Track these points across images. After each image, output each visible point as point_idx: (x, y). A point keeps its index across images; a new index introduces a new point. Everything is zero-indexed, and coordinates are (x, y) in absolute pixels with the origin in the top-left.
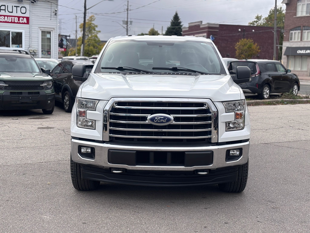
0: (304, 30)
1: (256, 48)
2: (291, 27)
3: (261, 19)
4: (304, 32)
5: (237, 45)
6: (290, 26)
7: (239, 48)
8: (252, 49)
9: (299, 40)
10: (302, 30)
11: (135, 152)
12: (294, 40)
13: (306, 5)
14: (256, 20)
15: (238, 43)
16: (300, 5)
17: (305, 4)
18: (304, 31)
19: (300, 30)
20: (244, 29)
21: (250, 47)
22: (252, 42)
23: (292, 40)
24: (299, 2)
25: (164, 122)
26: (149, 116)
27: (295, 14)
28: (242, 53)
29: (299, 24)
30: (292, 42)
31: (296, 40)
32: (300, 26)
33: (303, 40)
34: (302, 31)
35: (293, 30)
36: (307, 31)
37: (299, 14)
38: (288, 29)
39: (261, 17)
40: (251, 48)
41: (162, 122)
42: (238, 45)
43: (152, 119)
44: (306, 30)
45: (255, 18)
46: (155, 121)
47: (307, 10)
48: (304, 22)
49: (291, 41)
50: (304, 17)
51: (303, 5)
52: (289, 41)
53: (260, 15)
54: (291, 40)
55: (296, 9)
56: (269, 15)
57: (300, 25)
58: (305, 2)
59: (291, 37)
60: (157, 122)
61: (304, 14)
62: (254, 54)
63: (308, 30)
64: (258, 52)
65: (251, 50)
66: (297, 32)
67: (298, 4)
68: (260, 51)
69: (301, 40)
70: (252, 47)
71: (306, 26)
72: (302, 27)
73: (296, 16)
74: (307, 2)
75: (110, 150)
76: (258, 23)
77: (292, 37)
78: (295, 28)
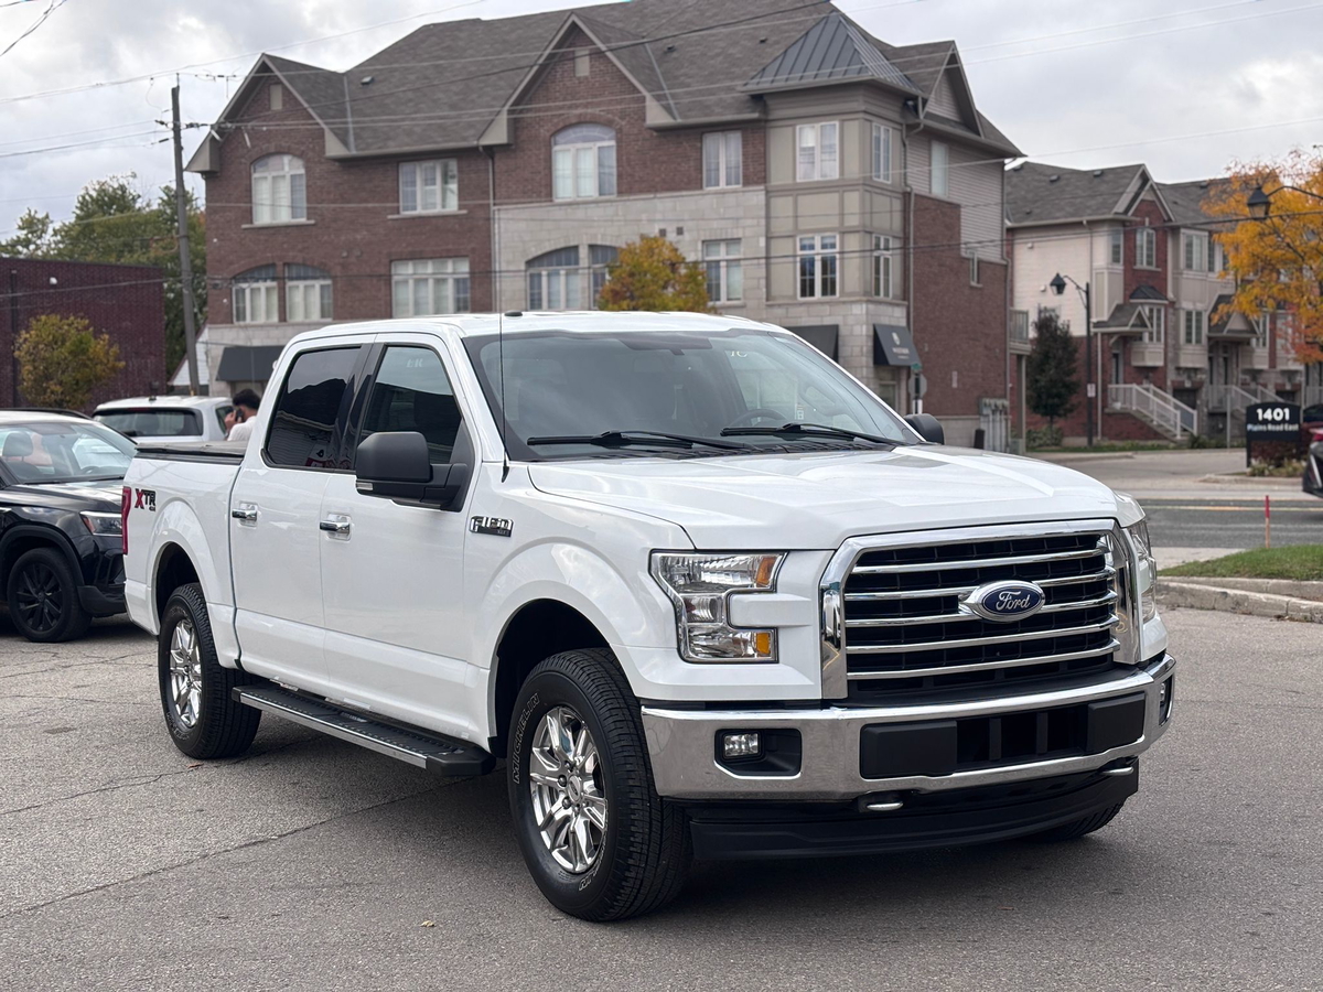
0: (291, 279)
1: (107, 353)
2: (237, 268)
3: (44, 231)
4: (290, 288)
5: (21, 341)
6: (231, 263)
7: (34, 356)
8: (89, 359)
9: (275, 319)
10: (281, 280)
11: (954, 724)
12: (253, 318)
13: (288, 178)
14: (22, 234)
15: (24, 335)
16: (266, 178)
17: (284, 177)
18: (290, 284)
19: (273, 279)
20: (14, 272)
21: (80, 350)
22: (86, 328)
23: (244, 319)
24: (259, 169)
25: (1024, 609)
26: (978, 594)
27: (248, 214)
28: (48, 377)
29: (269, 255)
30: (246, 327)
31: (261, 320)
32: (273, 265)
33: (290, 321)
34: (285, 284)
35: (245, 280)
36: (301, 284)
37: (263, 217)
38: (225, 275)
39: (45, 221)
40: (84, 351)
41: (1019, 609)
42: (26, 339)
43: (991, 602)
44: (299, 278)
45: (20, 228)
46: (1000, 606)
47: (293, 200)
48: (285, 246)
49: (242, 323)
50: (287, 227)
51: (274, 178)
52: (232, 322)
53: (40, 216)
54: (238, 320)
55: (248, 194)
56: (78, 217)
57: (271, 262)
58: (283, 169)
59: (238, 309)
60: (1005, 611)
61: (284, 217)
62: (98, 378)
63: (305, 278)
64: (114, 369)
65: (88, 362)
66: (262, 285)
67: (255, 176)
68: (122, 364)
69: (283, 318)
70: (91, 350)
71: (298, 264)
72: (280, 268)
73: (251, 222)
74: (290, 169)
75: (867, 729)
76: (32, 247)
77: (244, 308)
78: (251, 270)
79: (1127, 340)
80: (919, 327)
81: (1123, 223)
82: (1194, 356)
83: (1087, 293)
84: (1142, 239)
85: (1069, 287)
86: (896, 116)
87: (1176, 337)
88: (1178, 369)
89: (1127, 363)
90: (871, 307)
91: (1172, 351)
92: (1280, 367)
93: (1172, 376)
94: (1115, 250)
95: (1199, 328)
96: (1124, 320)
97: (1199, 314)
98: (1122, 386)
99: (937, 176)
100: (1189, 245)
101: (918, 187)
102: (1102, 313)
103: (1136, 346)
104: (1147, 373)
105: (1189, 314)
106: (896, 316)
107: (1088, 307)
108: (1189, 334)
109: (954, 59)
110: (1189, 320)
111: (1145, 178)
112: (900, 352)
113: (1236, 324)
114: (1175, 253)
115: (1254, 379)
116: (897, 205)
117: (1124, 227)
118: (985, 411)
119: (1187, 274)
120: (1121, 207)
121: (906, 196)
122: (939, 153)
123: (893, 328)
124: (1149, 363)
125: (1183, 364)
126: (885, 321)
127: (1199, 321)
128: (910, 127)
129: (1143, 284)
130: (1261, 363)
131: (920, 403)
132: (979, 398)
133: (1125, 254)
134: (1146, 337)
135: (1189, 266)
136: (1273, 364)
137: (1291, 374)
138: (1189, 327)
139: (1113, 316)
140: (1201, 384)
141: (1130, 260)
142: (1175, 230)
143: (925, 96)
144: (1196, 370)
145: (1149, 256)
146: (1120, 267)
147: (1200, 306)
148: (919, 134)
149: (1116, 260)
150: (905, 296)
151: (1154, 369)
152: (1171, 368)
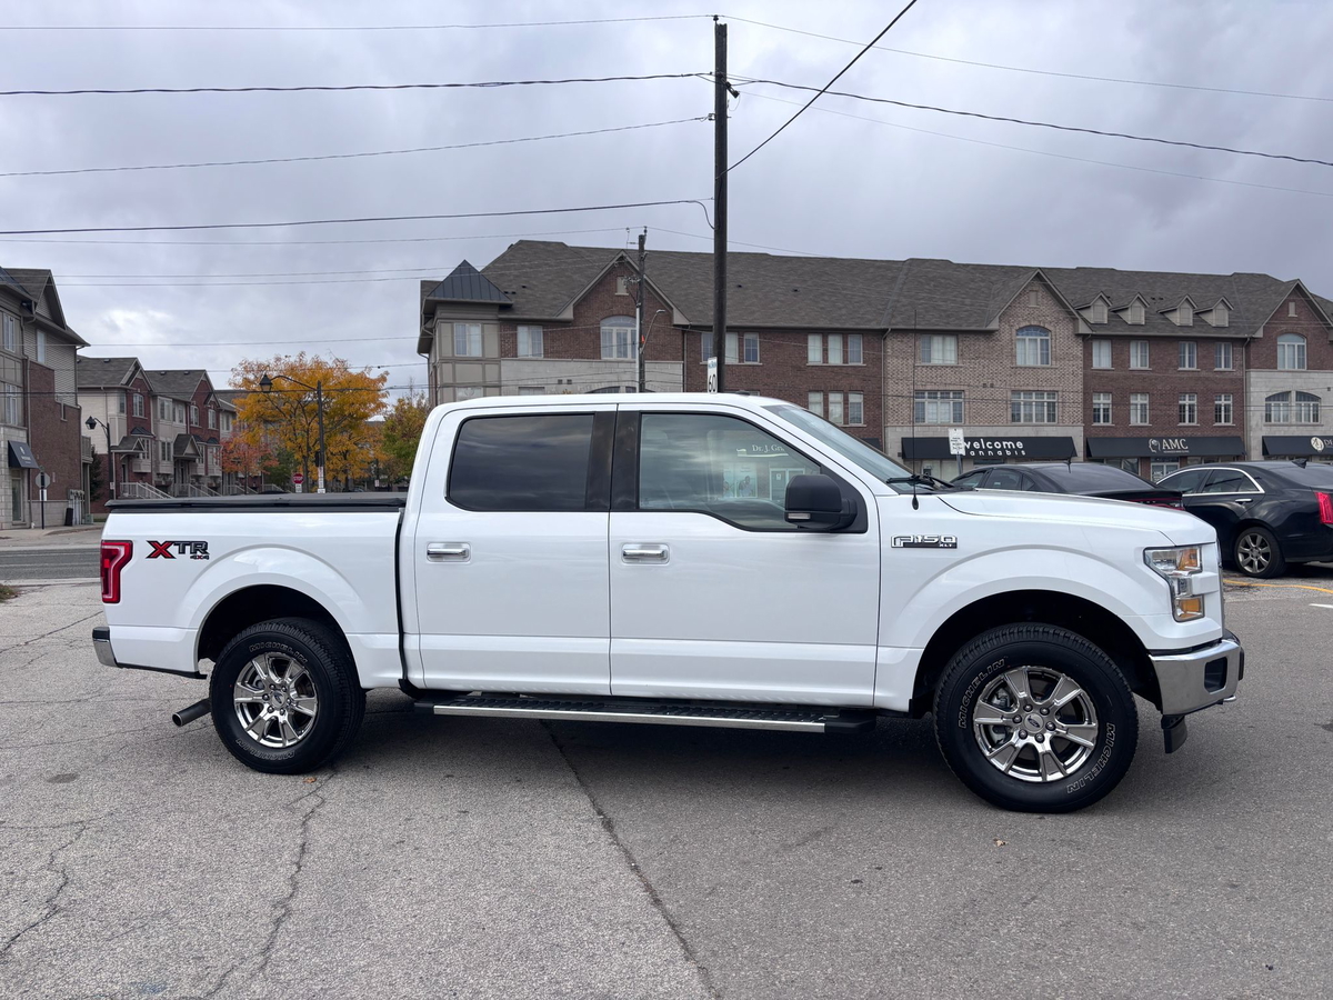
79: (130, 457)
80: (34, 444)
81: (126, 390)
82: (167, 467)
83: (108, 429)
84: (137, 399)
85: (98, 425)
86: (16, 311)
87: (157, 457)
88: (158, 474)
89: (130, 471)
90: (7, 429)
91: (156, 464)
92: (210, 475)
93: (155, 478)
94: (122, 406)
95: (169, 452)
96: (129, 446)
97: (169, 444)
98: (127, 483)
99: (41, 351)
100: (163, 405)
101: (32, 358)
102: (116, 442)
103: (135, 461)
104: (142, 476)
105: (164, 444)
106: (20, 436)
107: (108, 437)
108: (164, 455)
109: (50, 280)
110: (163, 448)
111: (137, 366)
112: (26, 459)
113: (189, 450)
114: (155, 409)
115: (197, 480)
116: (19, 366)
117: (126, 392)
118: (72, 497)
119: (163, 421)
120: (124, 381)
121: (24, 361)
122: (41, 337)
123: (20, 444)
124: (143, 471)
125: (161, 472)
126: (14, 439)
127: (169, 448)
128: (26, 319)
129: (138, 426)
130: (201, 472)
131: (45, 491)
132: (67, 489)
133: (127, 408)
134: (141, 455)
135: (163, 417)
136: (207, 474)
137: (215, 478)
138: (164, 451)
139: (121, 443)
140: (171, 482)
141: (130, 413)
142: (155, 397)
143: (36, 300)
144: (168, 475)
145: (141, 410)
146: (124, 415)
147: (169, 440)
148: (30, 324)
149: (122, 411)
150: (25, 423)
151: (145, 473)
152: (154, 473)
